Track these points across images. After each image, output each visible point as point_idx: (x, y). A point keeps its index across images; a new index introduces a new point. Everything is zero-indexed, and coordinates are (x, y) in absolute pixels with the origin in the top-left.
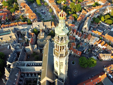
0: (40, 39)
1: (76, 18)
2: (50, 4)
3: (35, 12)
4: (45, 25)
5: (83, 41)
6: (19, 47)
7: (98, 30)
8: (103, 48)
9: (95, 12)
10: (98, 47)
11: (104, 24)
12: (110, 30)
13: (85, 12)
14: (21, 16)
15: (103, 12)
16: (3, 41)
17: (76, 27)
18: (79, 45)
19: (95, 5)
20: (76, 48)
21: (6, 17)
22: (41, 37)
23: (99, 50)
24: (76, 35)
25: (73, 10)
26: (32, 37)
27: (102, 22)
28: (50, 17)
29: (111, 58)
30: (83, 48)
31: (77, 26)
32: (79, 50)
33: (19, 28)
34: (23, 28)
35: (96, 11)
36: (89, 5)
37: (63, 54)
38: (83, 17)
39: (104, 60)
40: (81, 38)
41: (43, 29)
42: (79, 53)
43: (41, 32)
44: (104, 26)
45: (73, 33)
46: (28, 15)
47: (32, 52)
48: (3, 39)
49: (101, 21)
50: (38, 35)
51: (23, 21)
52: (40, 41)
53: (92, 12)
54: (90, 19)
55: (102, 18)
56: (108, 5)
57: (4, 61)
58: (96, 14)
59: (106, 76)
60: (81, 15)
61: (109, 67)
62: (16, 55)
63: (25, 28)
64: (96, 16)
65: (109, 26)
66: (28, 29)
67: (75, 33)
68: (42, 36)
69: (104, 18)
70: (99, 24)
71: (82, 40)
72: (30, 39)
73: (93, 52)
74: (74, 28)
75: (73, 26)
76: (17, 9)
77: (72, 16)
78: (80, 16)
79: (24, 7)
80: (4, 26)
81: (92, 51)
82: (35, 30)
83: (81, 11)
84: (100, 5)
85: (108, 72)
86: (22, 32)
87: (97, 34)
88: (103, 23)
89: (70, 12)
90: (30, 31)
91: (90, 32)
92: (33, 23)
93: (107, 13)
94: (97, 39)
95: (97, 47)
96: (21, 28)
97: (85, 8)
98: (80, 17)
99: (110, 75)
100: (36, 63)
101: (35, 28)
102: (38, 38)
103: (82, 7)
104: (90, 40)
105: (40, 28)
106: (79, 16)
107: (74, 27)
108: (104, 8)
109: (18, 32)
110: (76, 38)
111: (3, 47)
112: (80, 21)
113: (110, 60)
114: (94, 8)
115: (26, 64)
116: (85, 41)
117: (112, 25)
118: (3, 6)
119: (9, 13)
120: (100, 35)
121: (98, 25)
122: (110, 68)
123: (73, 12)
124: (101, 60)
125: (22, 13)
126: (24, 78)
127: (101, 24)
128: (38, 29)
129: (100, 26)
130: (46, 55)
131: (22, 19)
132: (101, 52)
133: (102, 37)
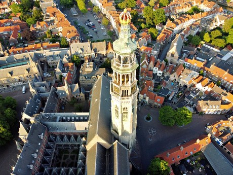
0: (85, 73)
1: (156, 35)
2: (105, 10)
3: (75, 24)
4: (94, 48)
5: (168, 77)
6: (44, 88)
7: (197, 58)
8: (205, 90)
9: (192, 24)
10: (197, 90)
11: (209, 47)
12: (220, 58)
13: (173, 25)
14: (48, 33)
15: (208, 25)
16: (13, 77)
17: (155, 52)
18: (159, 86)
19: (192, 11)
20: (154, 91)
21: (19, 34)
22: (86, 70)
23: (198, 94)
24: (155, 67)
25: (148, 21)
26: (70, 71)
27: (205, 44)
28: (105, 33)
29: (221, 110)
30: (167, 90)
31: (157, 50)
32: (159, 95)
33: (44, 54)
34: (51, 53)
35: (195, 23)
36: (180, 11)
37: (127, 91)
38: (169, 33)
39: (207, 113)
40: (163, 73)
41: (89, 56)
42: (159, 100)
43: (87, 61)
44: (208, 50)
45: (149, 63)
46: (61, 31)
47: (69, 98)
48: (13, 74)
49: (204, 42)
50: (82, 67)
51: (51, 42)
52: (84, 77)
53: (187, 24)
54: (183, 38)
55: (204, 37)
56: (217, 11)
57: (16, 113)
58: (194, 28)
59: (210, 140)
60: (165, 30)
61: (216, 125)
62: (38, 102)
63: (55, 54)
64: (194, 33)
65: (219, 51)
66: (61, 56)
67: (152, 63)
68: (88, 68)
69: (211, 36)
70: (199, 47)
71: (165, 76)
72: (65, 74)
73: (186, 99)
74: (151, 55)
75: (149, 51)
76: (39, 19)
77: (148, 31)
78: (163, 31)
79: (54, 15)
80: (15, 50)
81: (184, 96)
82: (75, 57)
83: (164, 24)
84: (203, 11)
85: (214, 133)
86: (49, 62)
87: (195, 65)
88: (207, 46)
89: (143, 25)
90: (65, 60)
91: (181, 61)
92: (71, 45)
93: (216, 27)
94: (195, 74)
95: (195, 90)
96: (47, 53)
97: (173, 17)
98: (163, 34)
99: (217, 139)
100: (77, 116)
101: (74, 54)
102: (81, 72)
103: (167, 15)
104: (181, 76)
105: (85, 53)
106: (160, 31)
107: (151, 52)
108: (210, 17)
109: (41, 62)
110: (155, 72)
111: (13, 90)
112: (163, 42)
113: (219, 113)
114: (190, 16)
115: (59, 117)
116: (172, 78)
117: (224, 50)
118: (11, 12)
119: (25, 27)
120: (201, 68)
121: (198, 49)
122: (217, 127)
123: (150, 24)
124: (202, 114)
125: (49, 26)
126: (54, 144)
127: (205, 47)
128: (80, 56)
129: (202, 51)
130: (96, 100)
131: (49, 37)
132: (202, 98)
133: (205, 72)
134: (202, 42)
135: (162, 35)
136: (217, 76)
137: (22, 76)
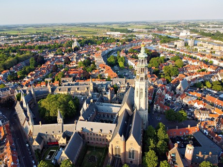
4: (127, 82)
11: (210, 90)
13: (183, 76)
27: (207, 88)
33: (96, 83)
36: (192, 71)
38: (180, 80)
41: (124, 86)
54: (189, 83)
55: (207, 84)
58: (199, 79)
60: (177, 78)
66: (106, 85)
70: (202, 89)
79: (104, 68)
86: (99, 88)
89: (162, 76)
105: (121, 85)
117: (221, 92)
121: (201, 91)
129: (204, 92)
134: (205, 87)
135: (174, 80)
136: (211, 102)
137: (82, 91)
